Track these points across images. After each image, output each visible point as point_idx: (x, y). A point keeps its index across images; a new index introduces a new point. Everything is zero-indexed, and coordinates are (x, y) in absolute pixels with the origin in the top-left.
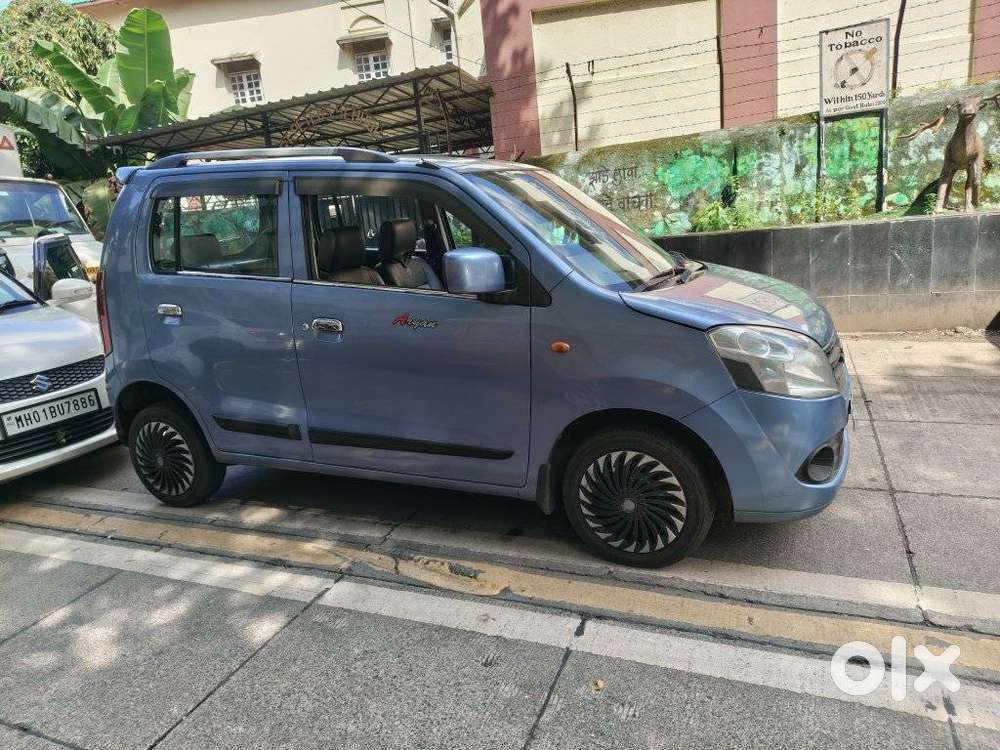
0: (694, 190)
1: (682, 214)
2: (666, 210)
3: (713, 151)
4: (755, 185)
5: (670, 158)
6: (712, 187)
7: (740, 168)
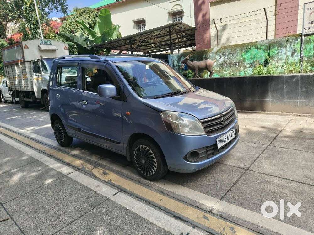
0: (255, 61)
1: (250, 69)
2: (246, 67)
3: (262, 48)
4: (276, 59)
5: (246, 50)
6: (261, 60)
7: (271, 53)
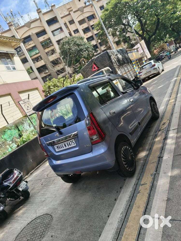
0: (13, 137)
1: (13, 144)
2: (9, 145)
3: (12, 128)
4: (25, 131)
5: (4, 133)
6: (16, 135)
7: (20, 129)
